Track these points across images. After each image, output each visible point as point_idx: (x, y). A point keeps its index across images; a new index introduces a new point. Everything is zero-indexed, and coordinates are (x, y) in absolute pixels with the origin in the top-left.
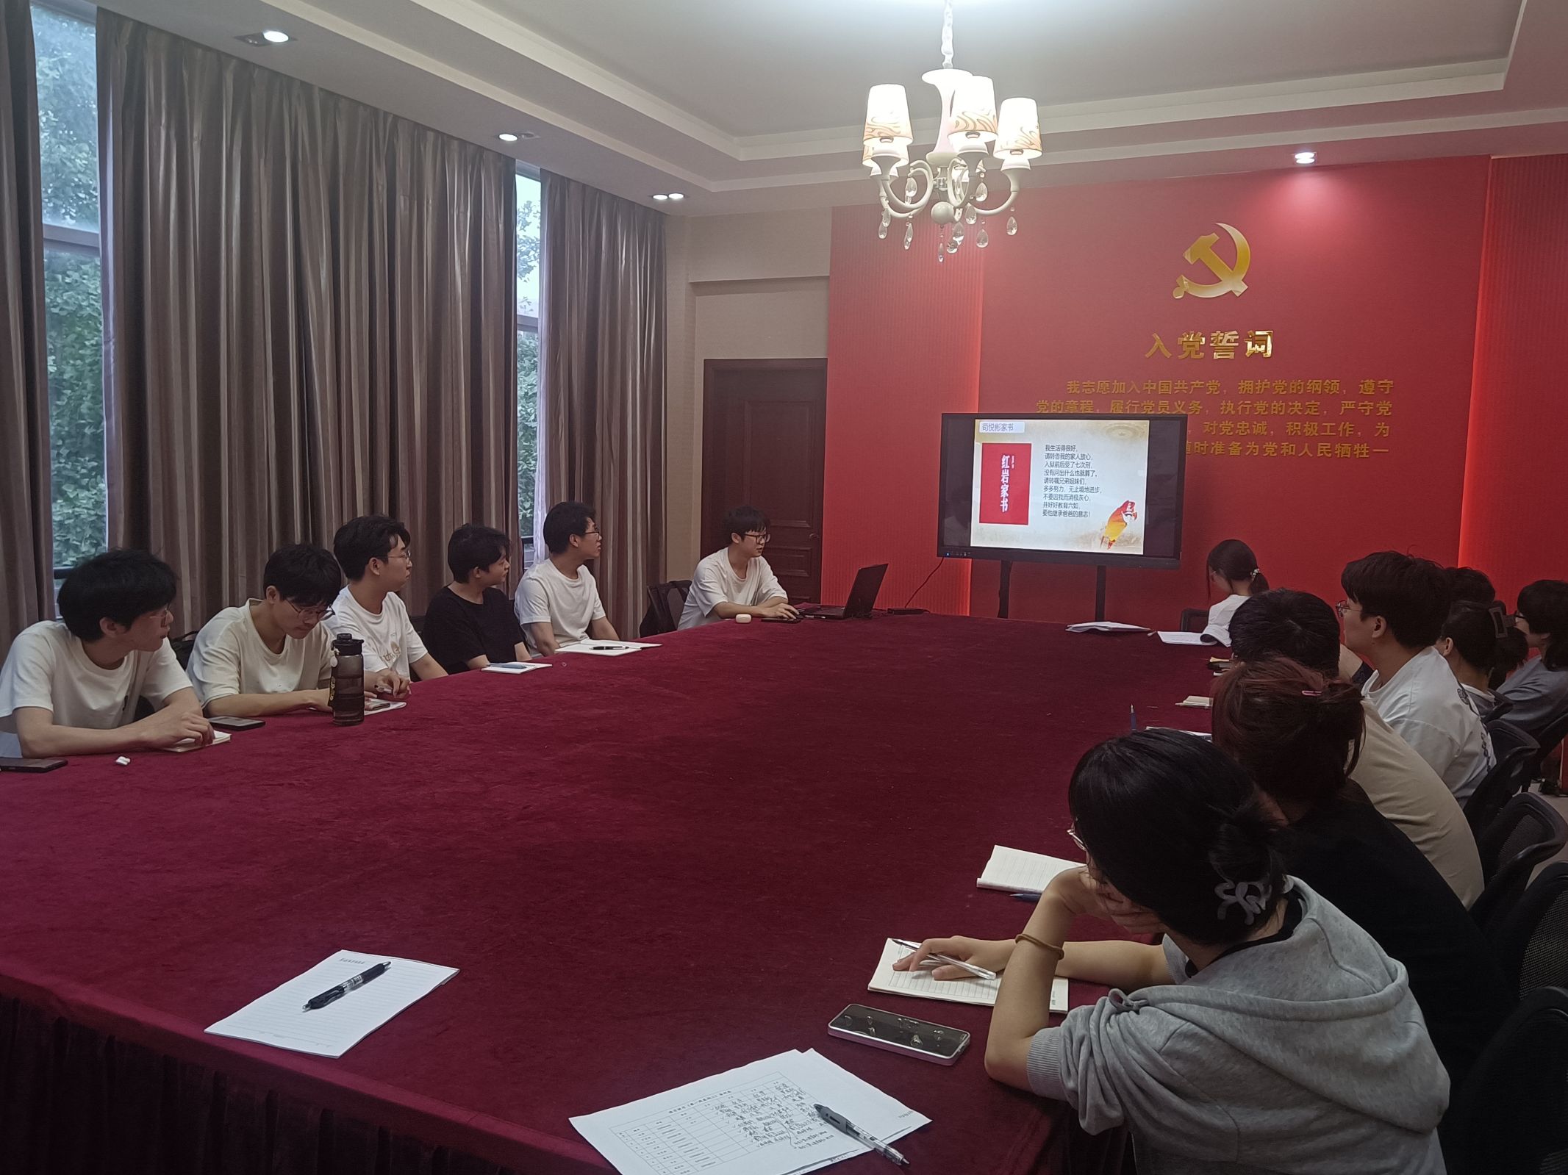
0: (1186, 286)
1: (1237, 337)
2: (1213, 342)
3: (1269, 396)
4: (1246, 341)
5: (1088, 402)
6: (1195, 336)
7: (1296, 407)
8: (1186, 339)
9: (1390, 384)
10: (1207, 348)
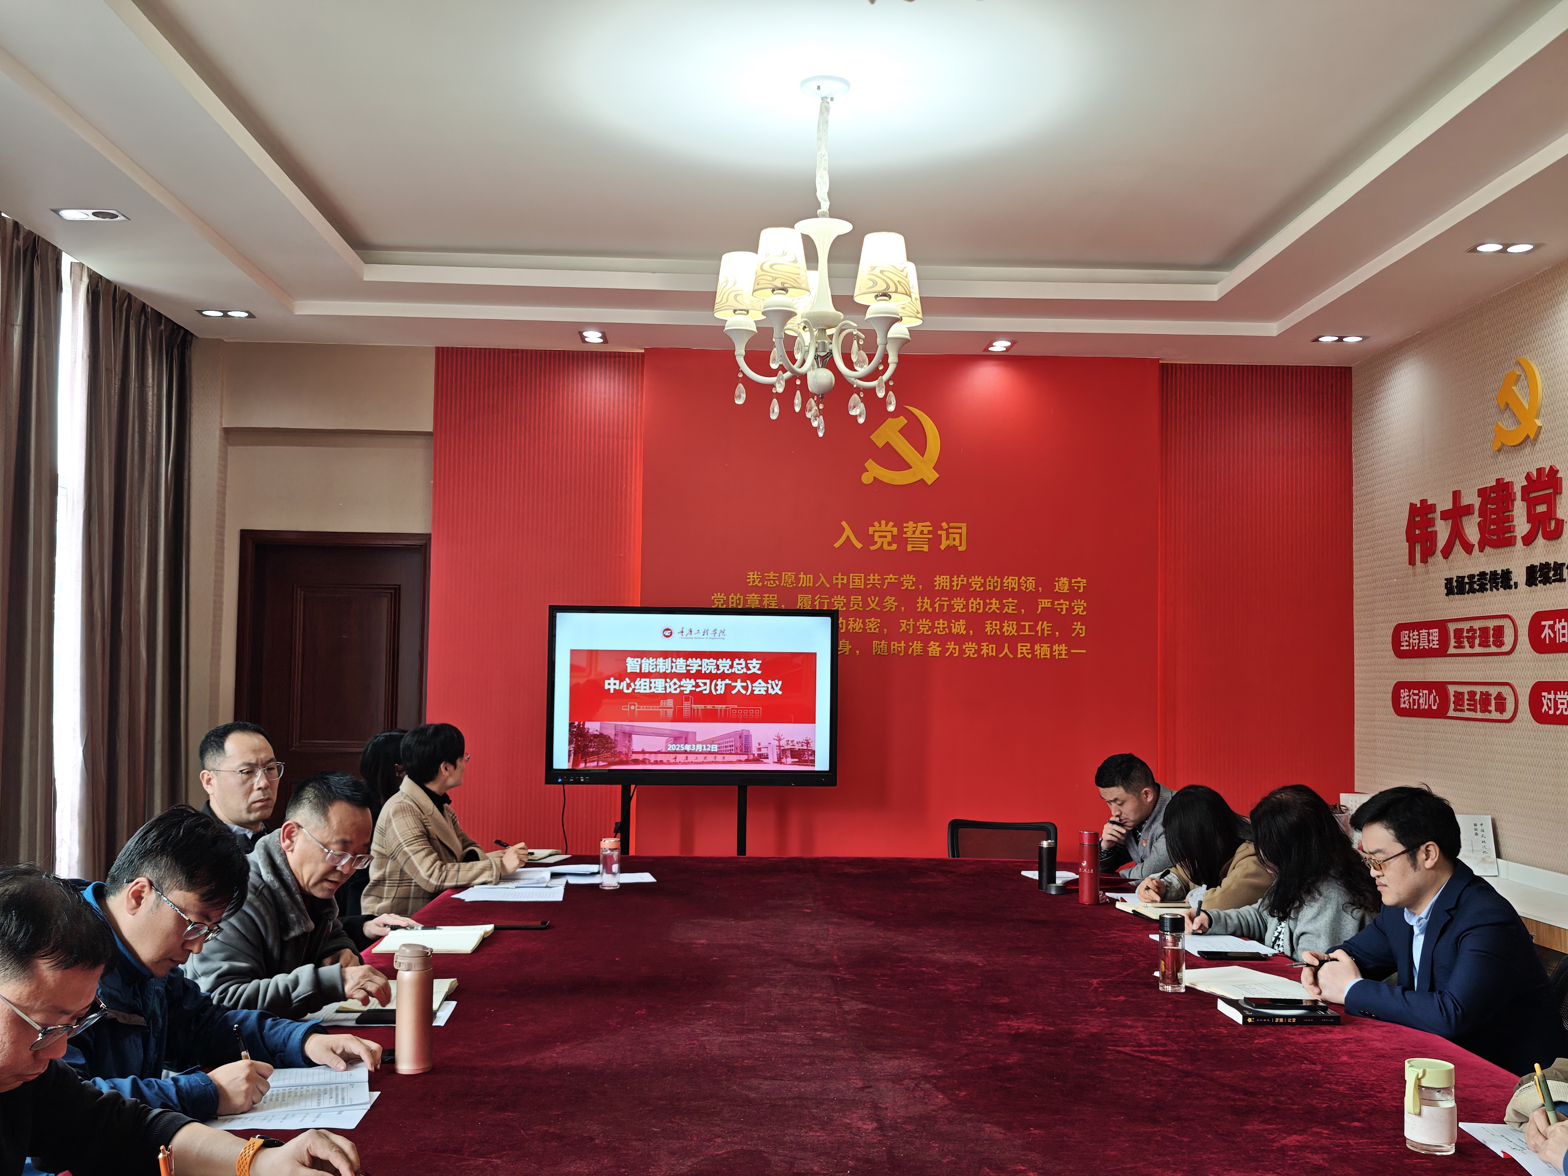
0: (874, 471)
2: (906, 533)
3: (966, 592)
4: (939, 532)
5: (771, 595)
6: (886, 525)
7: (995, 604)
8: (877, 528)
9: (1083, 582)
10: (900, 539)
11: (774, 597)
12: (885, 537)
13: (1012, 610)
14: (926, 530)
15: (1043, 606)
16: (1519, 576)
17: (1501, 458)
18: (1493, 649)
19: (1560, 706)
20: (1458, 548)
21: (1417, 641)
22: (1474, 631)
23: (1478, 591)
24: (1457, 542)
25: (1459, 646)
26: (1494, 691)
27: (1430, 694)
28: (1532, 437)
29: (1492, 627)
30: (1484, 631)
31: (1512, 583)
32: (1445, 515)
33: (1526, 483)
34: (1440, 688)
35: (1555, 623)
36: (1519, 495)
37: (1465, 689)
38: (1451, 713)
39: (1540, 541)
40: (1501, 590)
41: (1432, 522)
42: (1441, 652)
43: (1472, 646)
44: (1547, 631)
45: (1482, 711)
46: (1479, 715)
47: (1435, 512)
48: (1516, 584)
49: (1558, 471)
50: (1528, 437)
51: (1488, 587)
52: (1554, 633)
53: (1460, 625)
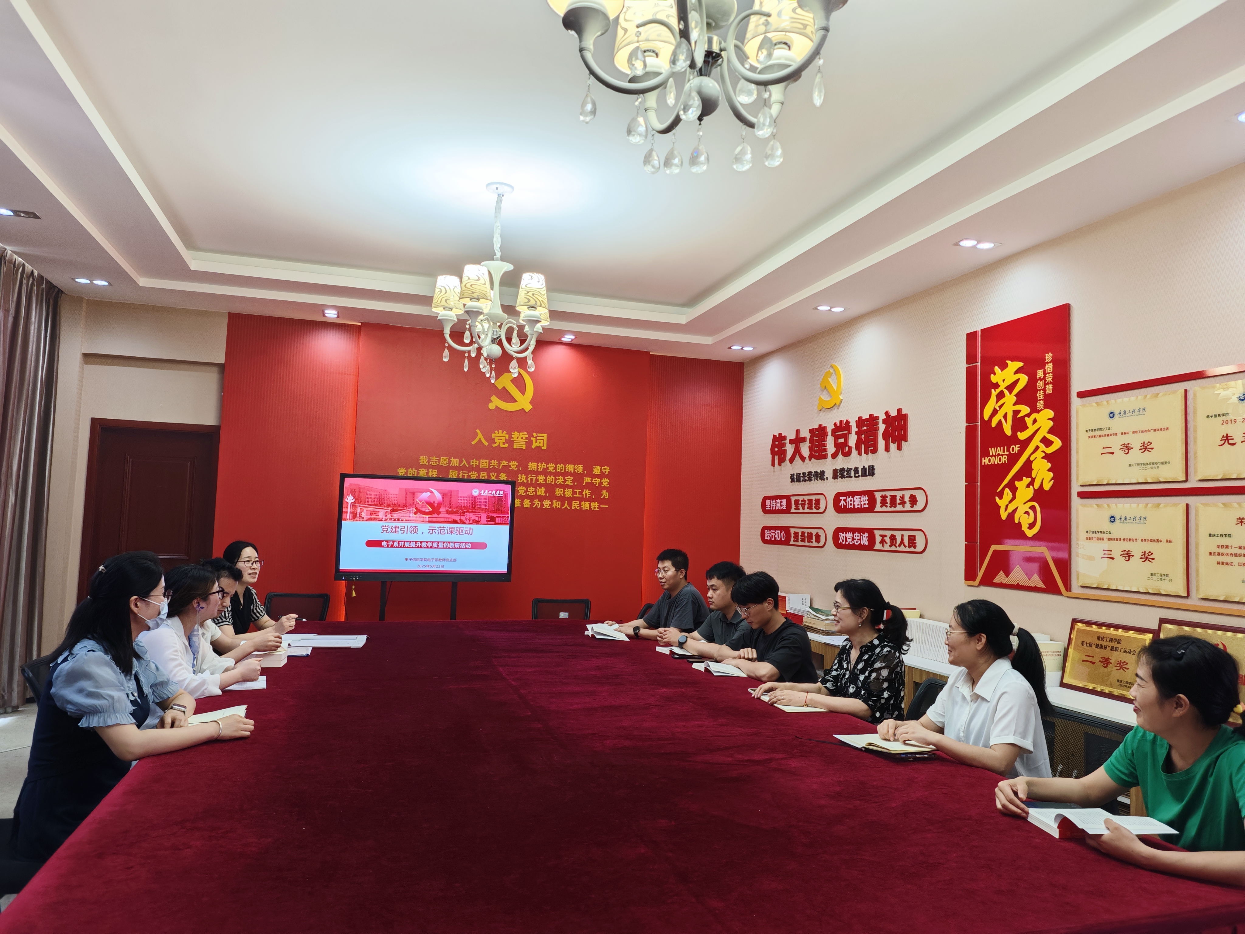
0: (496, 402)
1: (527, 436)
2: (513, 438)
3: (545, 472)
4: (532, 438)
5: (434, 470)
6: (502, 433)
7: (561, 480)
8: (497, 434)
9: (607, 469)
10: (510, 441)
11: (435, 471)
12: (501, 439)
13: (570, 483)
14: (524, 438)
15: (587, 481)
16: (829, 474)
17: (821, 413)
18: (814, 510)
19: (848, 540)
20: (797, 458)
21: (775, 505)
22: (805, 501)
23: (808, 481)
24: (797, 455)
25: (797, 508)
26: (814, 532)
27: (781, 532)
28: (838, 404)
29: (814, 499)
30: (810, 501)
31: (825, 477)
32: (791, 442)
33: (834, 427)
34: (786, 530)
35: (847, 498)
36: (830, 433)
37: (800, 531)
38: (792, 542)
39: (840, 456)
40: (820, 480)
41: (784, 445)
42: (787, 511)
43: (804, 509)
44: (842, 502)
45: (808, 542)
46: (807, 544)
47: (786, 440)
48: (827, 478)
49: (850, 422)
50: (836, 404)
51: (813, 479)
52: (846, 503)
53: (797, 498)
